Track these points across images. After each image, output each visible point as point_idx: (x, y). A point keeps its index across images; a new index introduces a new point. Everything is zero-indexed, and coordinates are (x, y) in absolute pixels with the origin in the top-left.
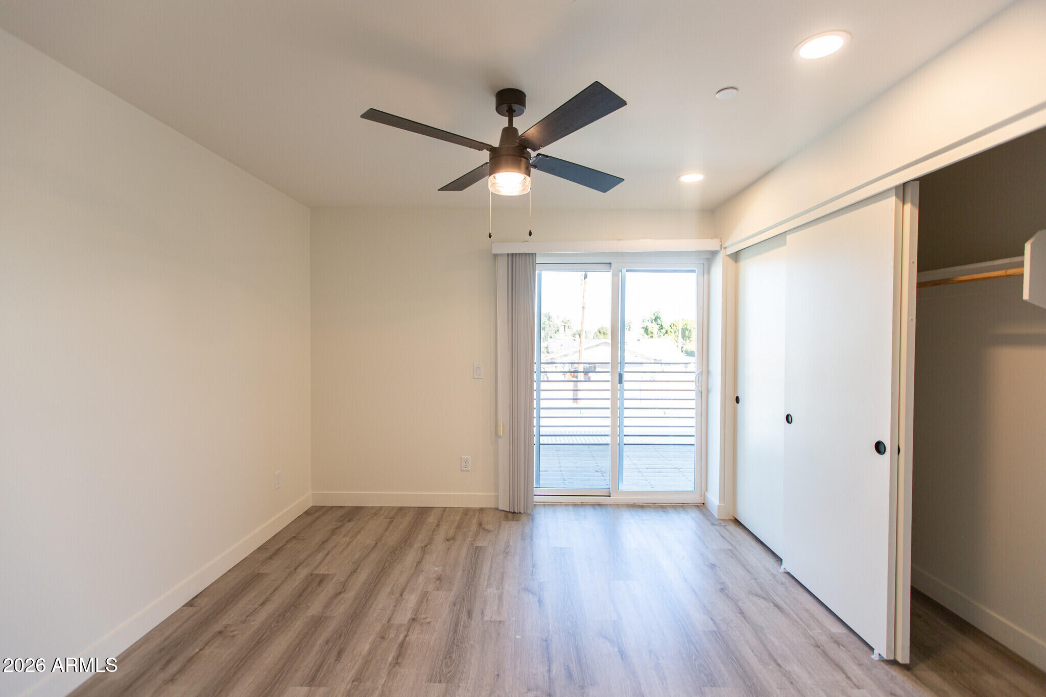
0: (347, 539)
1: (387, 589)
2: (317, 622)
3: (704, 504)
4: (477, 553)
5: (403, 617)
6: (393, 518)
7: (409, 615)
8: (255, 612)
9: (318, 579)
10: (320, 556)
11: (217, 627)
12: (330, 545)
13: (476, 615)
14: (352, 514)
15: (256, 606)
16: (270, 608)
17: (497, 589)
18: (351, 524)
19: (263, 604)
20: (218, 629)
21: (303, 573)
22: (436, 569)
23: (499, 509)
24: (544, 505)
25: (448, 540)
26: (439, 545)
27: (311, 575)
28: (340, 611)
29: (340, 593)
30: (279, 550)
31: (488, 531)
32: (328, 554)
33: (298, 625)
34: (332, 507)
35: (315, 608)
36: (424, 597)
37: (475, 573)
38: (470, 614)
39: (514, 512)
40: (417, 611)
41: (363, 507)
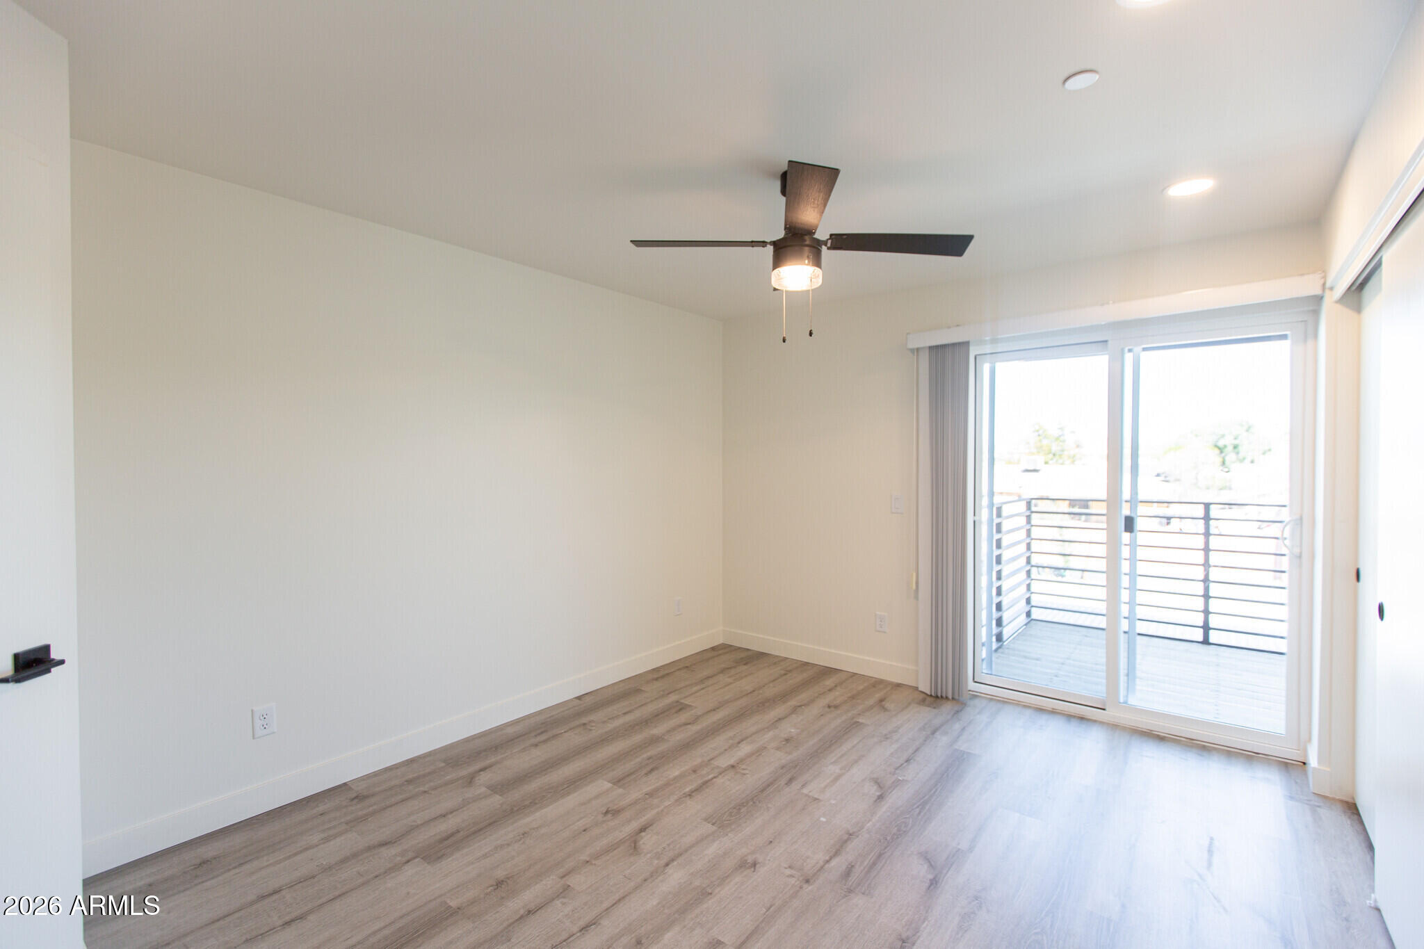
0: (730, 680)
1: (730, 734)
2: (655, 740)
3: (1304, 763)
4: (853, 726)
5: (724, 762)
6: (790, 671)
7: (732, 762)
8: (617, 717)
9: (680, 707)
10: (698, 687)
11: (584, 720)
12: (710, 682)
13: (795, 786)
14: (753, 658)
15: (620, 714)
16: (629, 718)
17: (841, 769)
18: (745, 667)
19: (625, 714)
20: (584, 722)
21: (673, 698)
22: (793, 730)
23: (920, 689)
24: (991, 699)
25: (829, 707)
26: (815, 709)
27: (677, 702)
28: (679, 737)
29: (689, 724)
30: (668, 674)
31: (885, 710)
32: (703, 689)
33: (638, 738)
34: (740, 648)
35: (657, 730)
36: (758, 752)
37: (830, 746)
38: (791, 781)
39: (937, 697)
40: (741, 761)
41: (769, 654)
